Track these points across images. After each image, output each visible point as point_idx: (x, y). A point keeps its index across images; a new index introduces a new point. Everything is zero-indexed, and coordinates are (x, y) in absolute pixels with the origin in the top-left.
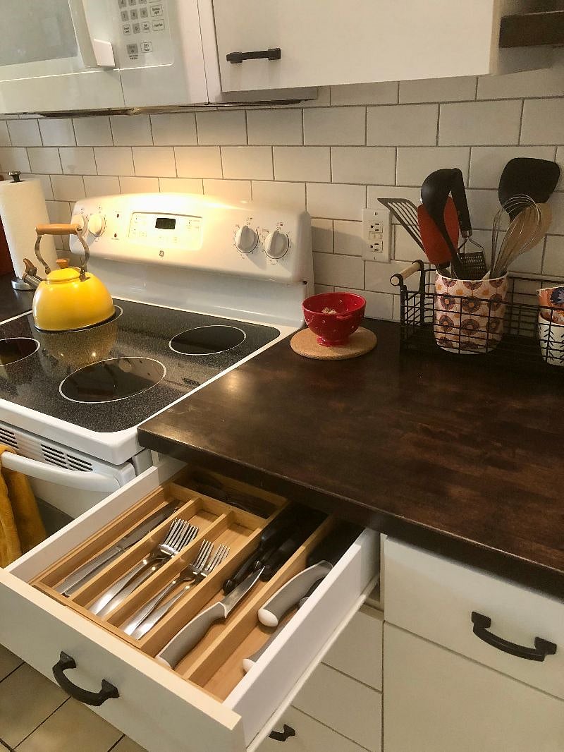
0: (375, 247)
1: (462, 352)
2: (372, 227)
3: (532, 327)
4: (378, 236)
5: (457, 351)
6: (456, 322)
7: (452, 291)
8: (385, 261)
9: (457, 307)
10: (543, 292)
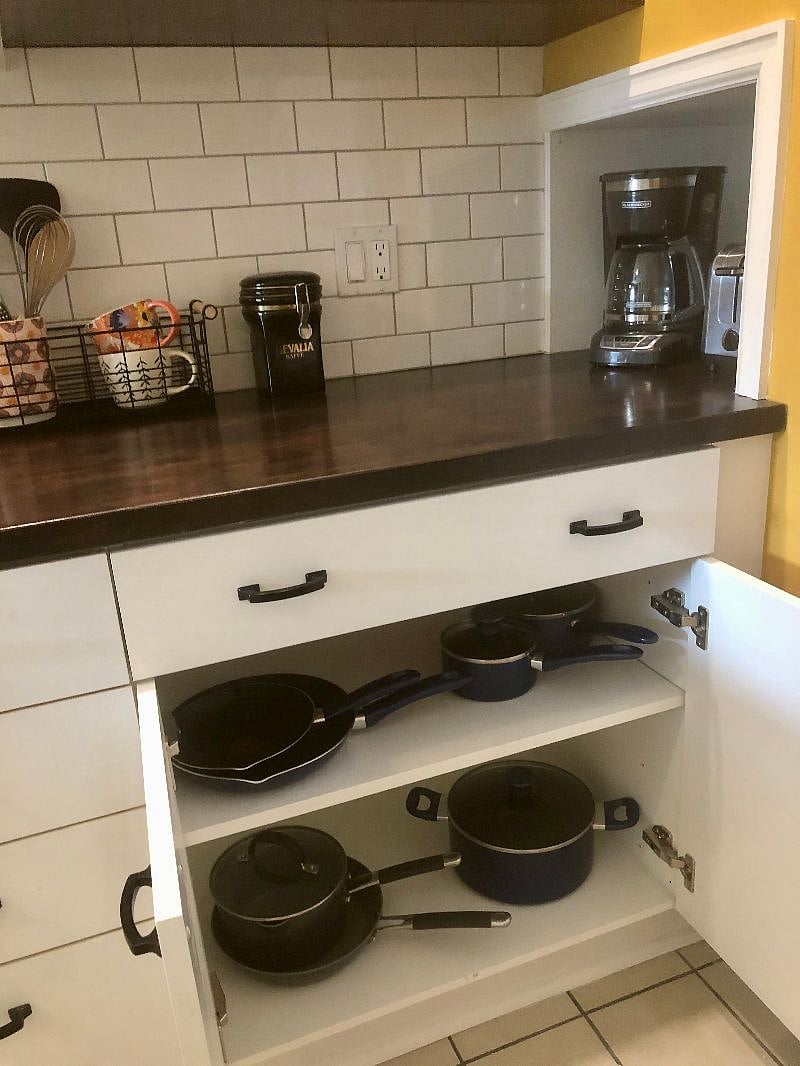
6: (7, 380)
10: (99, 322)
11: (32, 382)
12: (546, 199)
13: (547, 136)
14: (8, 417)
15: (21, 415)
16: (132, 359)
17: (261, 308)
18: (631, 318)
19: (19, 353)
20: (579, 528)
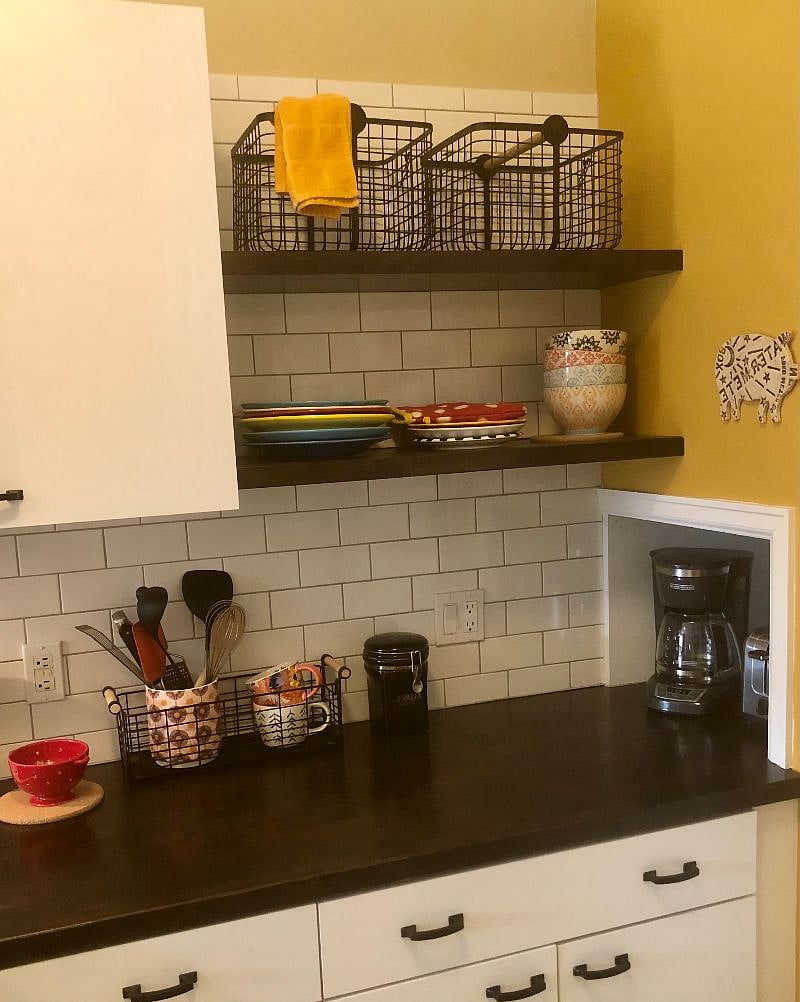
0: (45, 685)
1: (203, 762)
2: (38, 663)
3: (249, 716)
4: (47, 672)
5: (197, 764)
6: (192, 733)
7: (181, 702)
8: (60, 698)
9: (190, 718)
10: (260, 682)
11: (209, 733)
12: (605, 565)
13: (606, 518)
14: (189, 761)
15: (199, 759)
16: (285, 712)
17: (381, 668)
18: (680, 673)
19: (202, 711)
20: (650, 877)
